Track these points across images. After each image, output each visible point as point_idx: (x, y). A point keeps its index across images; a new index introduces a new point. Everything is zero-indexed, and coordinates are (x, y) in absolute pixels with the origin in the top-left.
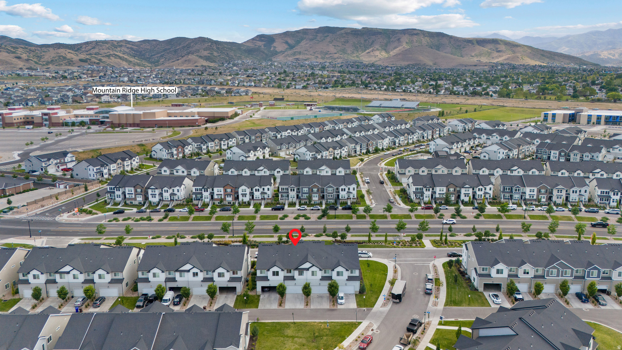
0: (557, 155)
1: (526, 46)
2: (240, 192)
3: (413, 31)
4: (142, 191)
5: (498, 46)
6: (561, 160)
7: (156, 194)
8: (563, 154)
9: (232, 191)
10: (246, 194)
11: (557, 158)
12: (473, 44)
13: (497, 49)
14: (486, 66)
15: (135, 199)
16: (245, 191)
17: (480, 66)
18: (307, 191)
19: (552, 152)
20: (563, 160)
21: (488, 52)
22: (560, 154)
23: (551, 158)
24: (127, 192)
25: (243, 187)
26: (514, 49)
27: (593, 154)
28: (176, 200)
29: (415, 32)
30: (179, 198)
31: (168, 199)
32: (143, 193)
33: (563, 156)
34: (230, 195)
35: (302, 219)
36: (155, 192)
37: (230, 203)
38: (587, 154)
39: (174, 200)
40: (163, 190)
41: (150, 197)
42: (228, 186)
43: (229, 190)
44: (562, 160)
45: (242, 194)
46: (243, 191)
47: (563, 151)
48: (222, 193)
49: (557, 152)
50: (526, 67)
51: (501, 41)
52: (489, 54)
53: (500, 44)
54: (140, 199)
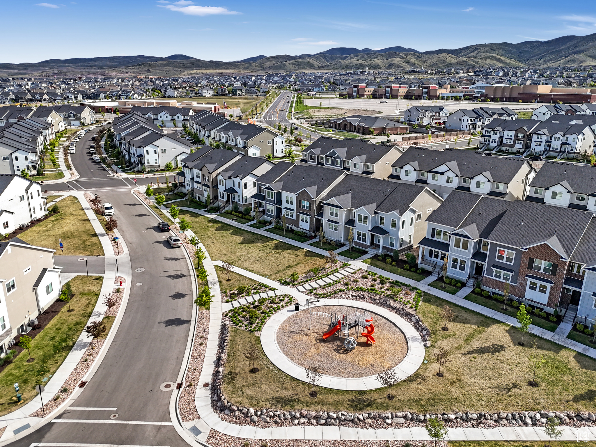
4: (524, 137)
7: (542, 142)
15: (513, 146)
24: (505, 136)
28: (568, 152)
30: (572, 150)
31: (557, 149)
32: (525, 139)
36: (541, 139)
39: (564, 152)
40: (553, 137)
41: (533, 144)
54: (519, 146)
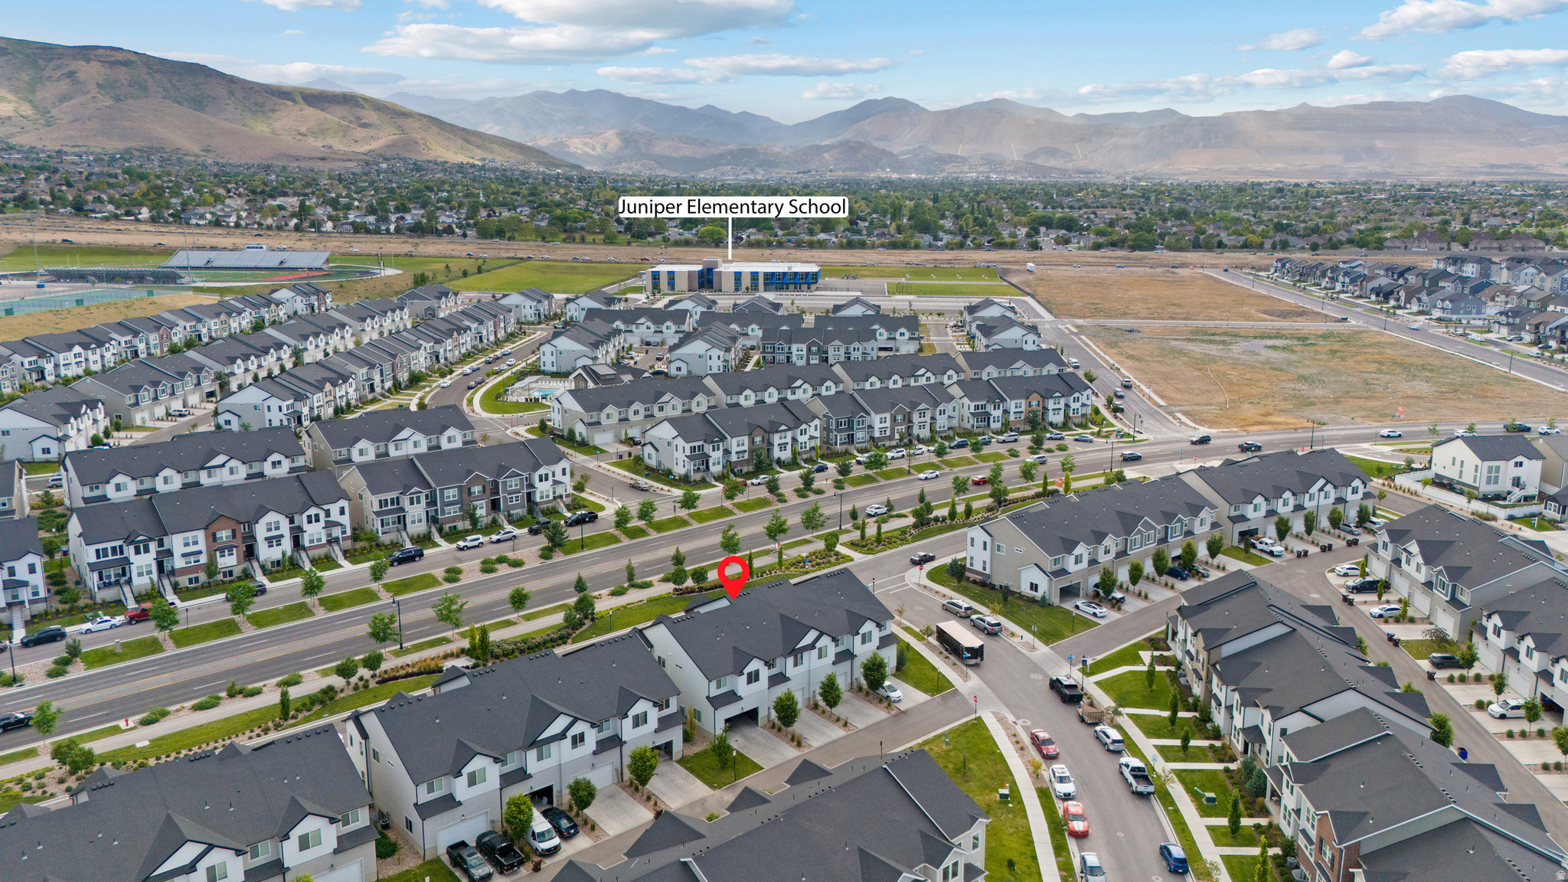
0: (804, 352)
1: (425, 116)
2: (261, 531)
3: (114, 53)
5: (361, 112)
6: (812, 362)
8: (814, 349)
9: (234, 536)
10: (282, 536)
11: (805, 358)
12: (294, 101)
13: (359, 118)
14: (350, 160)
16: (277, 528)
17: (334, 160)
18: (454, 496)
19: (794, 347)
20: (817, 362)
21: (341, 126)
22: (809, 350)
23: (794, 359)
25: (272, 517)
26: (400, 121)
27: (866, 344)
29: (119, 56)
33: (814, 354)
34: (230, 548)
35: (503, 570)
37: (231, 573)
38: (856, 345)
42: (222, 521)
43: (224, 535)
44: (815, 361)
45: (266, 539)
46: (269, 530)
47: (814, 344)
48: (202, 546)
49: (804, 347)
50: (444, 167)
51: (365, 99)
52: (346, 132)
53: (364, 108)
